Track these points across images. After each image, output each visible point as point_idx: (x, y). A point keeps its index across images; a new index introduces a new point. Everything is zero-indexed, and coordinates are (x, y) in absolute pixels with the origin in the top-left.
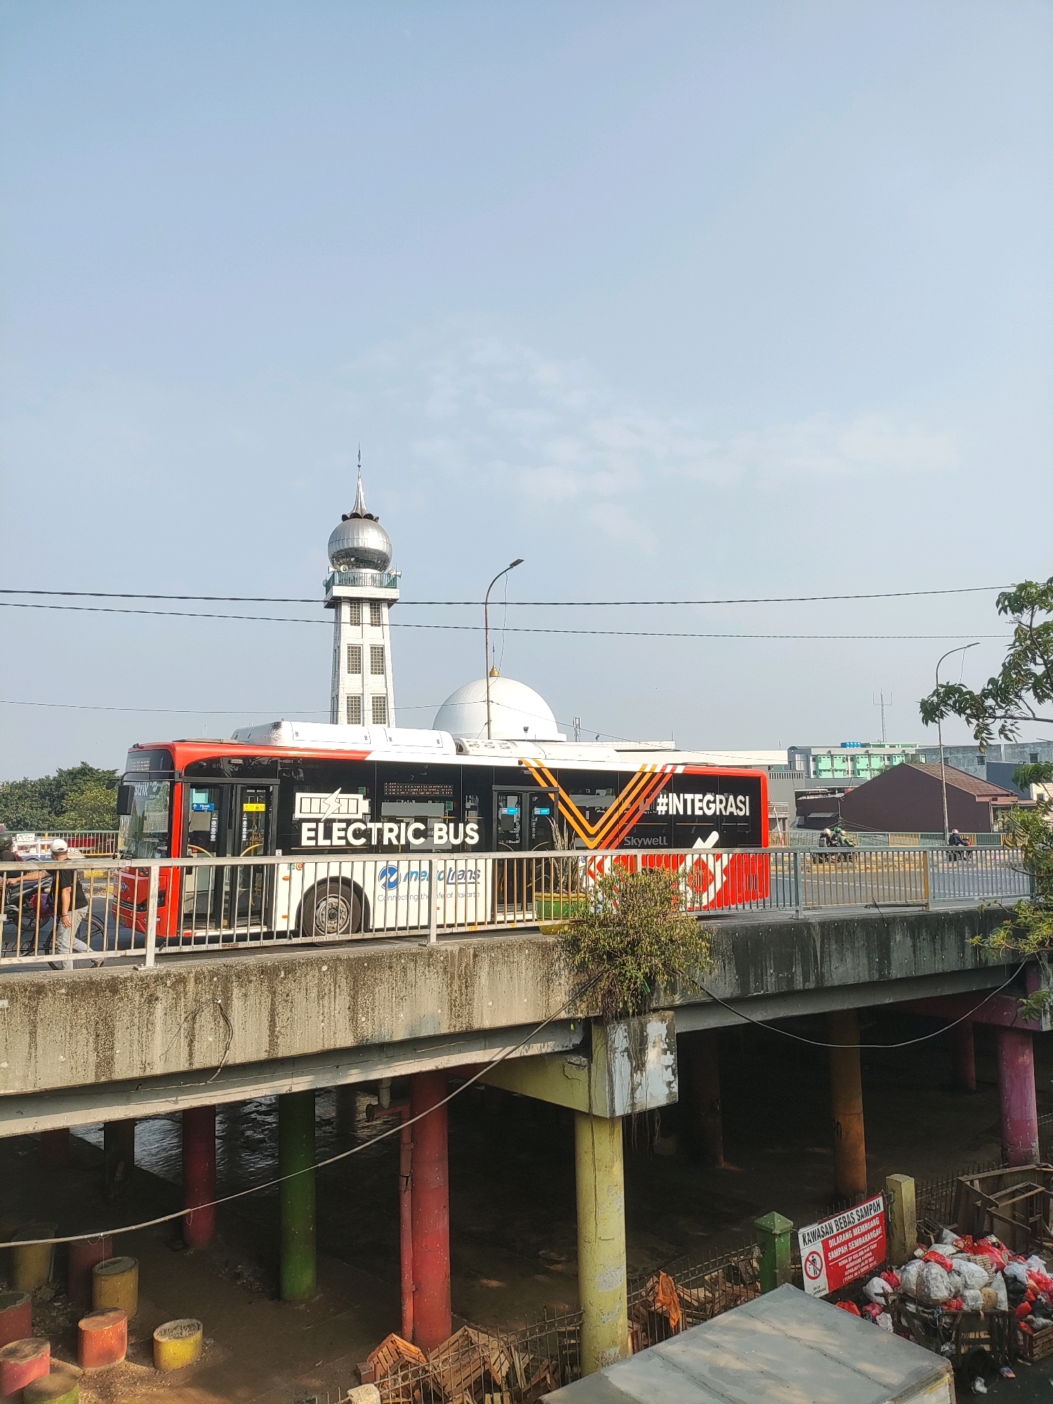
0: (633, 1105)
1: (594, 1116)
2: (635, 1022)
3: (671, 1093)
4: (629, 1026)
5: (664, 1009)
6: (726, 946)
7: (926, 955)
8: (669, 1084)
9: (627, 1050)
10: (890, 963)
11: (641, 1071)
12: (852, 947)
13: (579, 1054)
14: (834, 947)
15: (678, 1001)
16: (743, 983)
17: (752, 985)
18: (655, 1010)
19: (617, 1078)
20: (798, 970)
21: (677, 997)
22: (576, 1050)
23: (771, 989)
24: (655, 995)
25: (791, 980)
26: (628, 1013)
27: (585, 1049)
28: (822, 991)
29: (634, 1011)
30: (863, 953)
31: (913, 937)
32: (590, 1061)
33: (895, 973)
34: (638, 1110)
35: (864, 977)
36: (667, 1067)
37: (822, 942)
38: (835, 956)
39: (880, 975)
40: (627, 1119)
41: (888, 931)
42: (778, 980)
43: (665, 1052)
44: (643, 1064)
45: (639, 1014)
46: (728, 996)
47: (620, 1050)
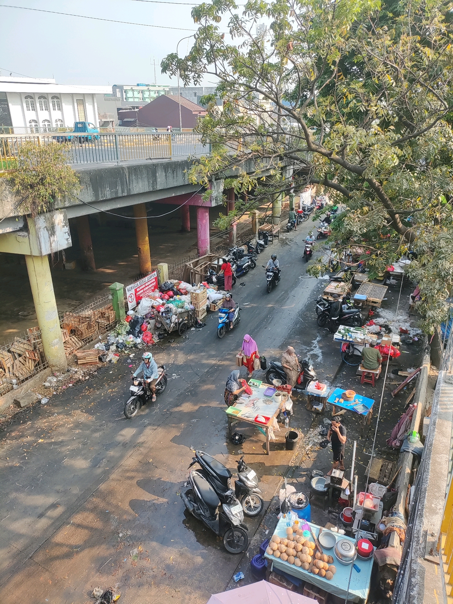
0: (51, 249)
1: (34, 256)
2: (48, 215)
3: (68, 243)
4: (45, 217)
5: (61, 209)
6: (87, 179)
7: (170, 179)
8: (67, 239)
9: (46, 227)
10: (156, 183)
11: (54, 235)
12: (142, 177)
13: (23, 231)
14: (134, 177)
15: (67, 204)
16: (96, 195)
17: (100, 196)
18: (57, 209)
19: (42, 240)
20: (119, 188)
21: (66, 203)
22: (21, 230)
23: (109, 197)
24: (56, 203)
25: (117, 192)
26: (44, 211)
27: (25, 228)
28: (130, 196)
29: (46, 210)
30: (146, 180)
31: (165, 172)
32: (29, 234)
33: (159, 187)
34: (54, 251)
35: (147, 190)
36: (65, 233)
37: (129, 175)
38: (135, 182)
39: (153, 188)
40: (49, 256)
41: (155, 169)
42: (111, 193)
43: (64, 226)
44: (54, 232)
45: (50, 211)
46: (90, 201)
47: (42, 227)
